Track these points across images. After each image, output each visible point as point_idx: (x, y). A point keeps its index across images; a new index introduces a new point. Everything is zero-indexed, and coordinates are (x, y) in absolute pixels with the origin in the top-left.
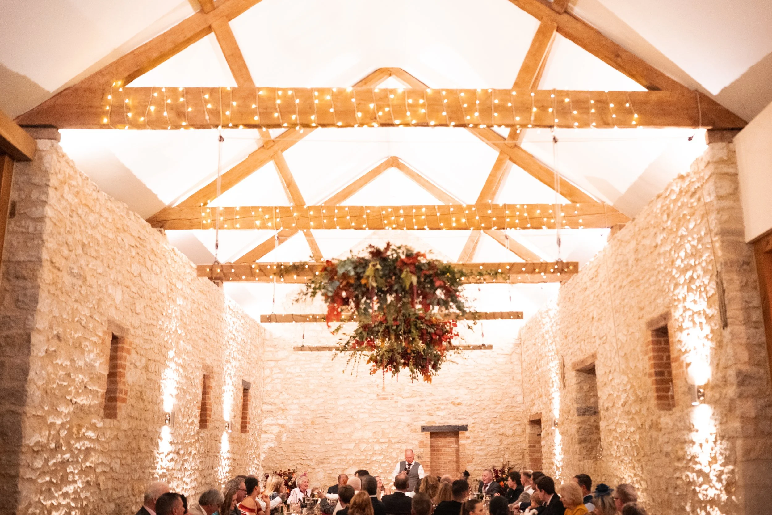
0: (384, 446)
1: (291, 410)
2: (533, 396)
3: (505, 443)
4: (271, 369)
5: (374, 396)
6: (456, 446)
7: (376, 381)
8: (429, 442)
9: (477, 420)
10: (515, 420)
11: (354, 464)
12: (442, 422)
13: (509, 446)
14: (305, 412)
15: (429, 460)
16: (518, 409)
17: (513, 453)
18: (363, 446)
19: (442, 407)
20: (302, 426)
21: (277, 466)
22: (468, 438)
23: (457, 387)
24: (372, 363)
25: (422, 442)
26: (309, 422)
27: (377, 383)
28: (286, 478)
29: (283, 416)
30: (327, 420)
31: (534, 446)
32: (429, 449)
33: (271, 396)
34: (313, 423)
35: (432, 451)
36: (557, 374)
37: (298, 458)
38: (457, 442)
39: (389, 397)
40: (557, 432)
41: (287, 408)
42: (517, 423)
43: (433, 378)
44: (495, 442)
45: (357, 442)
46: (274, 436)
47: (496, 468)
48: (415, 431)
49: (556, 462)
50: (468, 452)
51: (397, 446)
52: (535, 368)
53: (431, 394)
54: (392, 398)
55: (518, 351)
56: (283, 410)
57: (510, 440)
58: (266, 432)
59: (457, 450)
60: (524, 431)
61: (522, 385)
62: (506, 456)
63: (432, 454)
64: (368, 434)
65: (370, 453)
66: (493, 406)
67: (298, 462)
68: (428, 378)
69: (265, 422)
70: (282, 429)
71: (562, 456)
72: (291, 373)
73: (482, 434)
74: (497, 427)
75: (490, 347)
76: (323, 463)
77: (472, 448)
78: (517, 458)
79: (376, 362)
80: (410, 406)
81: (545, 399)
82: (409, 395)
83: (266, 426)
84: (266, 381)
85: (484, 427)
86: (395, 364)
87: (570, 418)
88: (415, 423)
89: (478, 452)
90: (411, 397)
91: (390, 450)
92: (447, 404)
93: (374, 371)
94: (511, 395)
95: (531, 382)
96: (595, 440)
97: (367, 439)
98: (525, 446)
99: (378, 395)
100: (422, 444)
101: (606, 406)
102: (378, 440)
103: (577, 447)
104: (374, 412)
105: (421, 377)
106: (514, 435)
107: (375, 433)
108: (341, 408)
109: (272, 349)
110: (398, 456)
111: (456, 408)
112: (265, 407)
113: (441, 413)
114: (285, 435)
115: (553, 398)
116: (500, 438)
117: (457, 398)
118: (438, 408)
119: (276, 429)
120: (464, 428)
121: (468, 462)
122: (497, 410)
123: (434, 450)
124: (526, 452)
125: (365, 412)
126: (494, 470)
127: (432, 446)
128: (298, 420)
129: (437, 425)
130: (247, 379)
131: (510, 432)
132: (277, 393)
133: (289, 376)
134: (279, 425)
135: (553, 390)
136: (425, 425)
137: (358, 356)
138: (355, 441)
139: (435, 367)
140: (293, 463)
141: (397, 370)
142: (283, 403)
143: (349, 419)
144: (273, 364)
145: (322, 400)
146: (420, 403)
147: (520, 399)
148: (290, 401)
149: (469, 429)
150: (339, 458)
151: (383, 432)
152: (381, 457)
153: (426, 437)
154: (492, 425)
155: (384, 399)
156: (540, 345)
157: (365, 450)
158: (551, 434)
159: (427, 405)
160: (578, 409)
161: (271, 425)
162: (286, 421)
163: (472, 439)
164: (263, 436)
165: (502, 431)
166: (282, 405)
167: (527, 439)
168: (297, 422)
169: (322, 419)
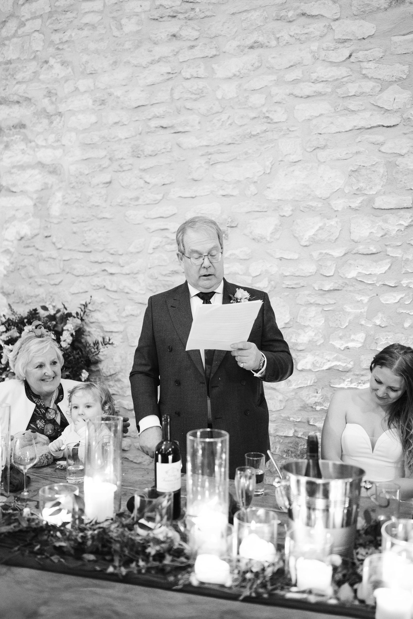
1: (72, 112)
14: (112, 117)
20: (106, 163)
21: (40, 291)
29: (52, 138)
30: (181, 138)
33: (19, 76)
37: (97, 268)
41: (62, 108)
46: (30, 203)
56: (49, 116)
65: (337, 253)
67: (97, 281)
70: (52, 179)
97: (327, 200)
102: (371, 200)
104: (352, 89)
114: (59, 195)
119: (35, 180)
125: (319, 94)
128: (92, 146)
134: (41, 165)
142: (49, 94)
143: (258, 128)
145: (165, 68)
148: (68, 88)
161: (22, 167)
162: (59, 153)
166: (46, 101)
168: (91, 154)
169: (166, 135)
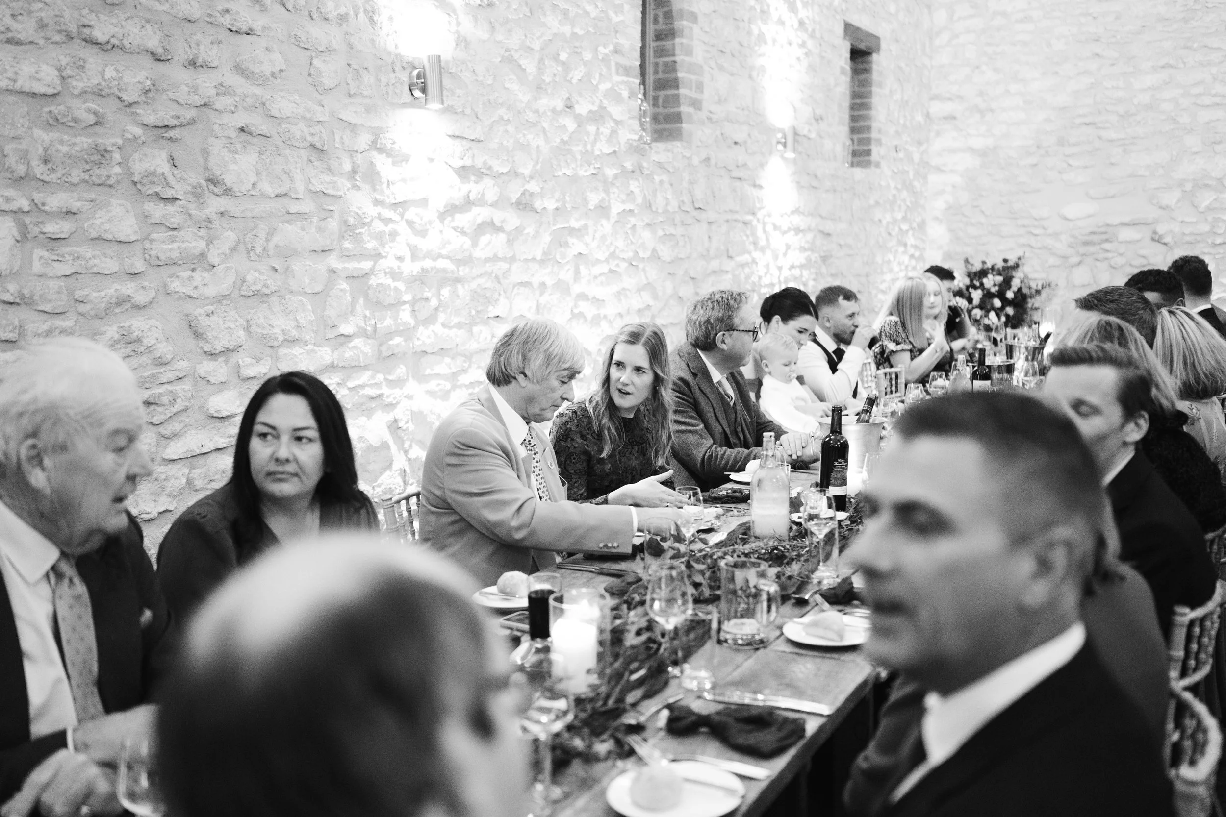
18: (1206, 199)
26: (1053, 139)
28: (999, 279)
34: (1061, 142)
58: (939, 170)
69: (936, 144)
72: (1004, 13)
83: (939, 154)
108: (1144, 98)
112: (937, 108)
132: (967, 70)
133: (998, 21)
138: (1181, 184)
157: (1209, 209)
164: (932, 178)
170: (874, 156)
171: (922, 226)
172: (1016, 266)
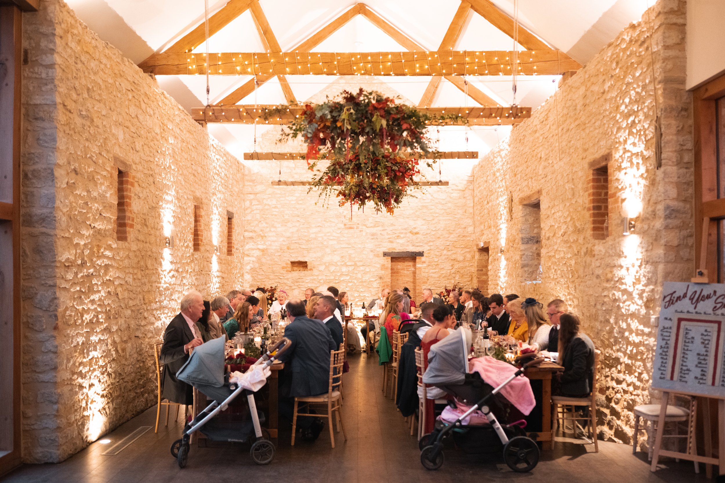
0: (351, 268)
1: (269, 236)
2: (482, 227)
3: (456, 266)
4: (251, 201)
5: (342, 226)
6: (413, 269)
7: (343, 212)
8: (390, 265)
9: (432, 247)
10: (465, 247)
11: (324, 283)
12: (401, 248)
13: (459, 270)
14: (282, 239)
15: (390, 280)
16: (468, 238)
17: (463, 276)
18: (332, 268)
19: (402, 236)
20: (279, 250)
22: (424, 262)
23: (415, 219)
24: (341, 197)
25: (383, 265)
26: (286, 247)
27: (344, 214)
29: (263, 242)
30: (301, 246)
31: (482, 270)
32: (390, 271)
33: (252, 225)
34: (288, 248)
35: (392, 273)
36: (505, 207)
37: (277, 277)
38: (414, 266)
39: (355, 226)
40: (503, 257)
41: (266, 235)
42: (468, 250)
43: (395, 210)
44: (447, 266)
45: (327, 264)
46: (255, 259)
47: (448, 288)
48: (377, 256)
49: (500, 283)
50: (423, 274)
51: (362, 268)
52: (486, 202)
53: (392, 225)
54: (357, 228)
55: (471, 187)
56: (262, 236)
57: (461, 265)
58: (248, 255)
59: (414, 273)
60: (473, 257)
61: (473, 217)
62: (457, 278)
63: (392, 276)
64: (336, 258)
65: (339, 274)
66: (447, 236)
67: (277, 281)
68: (390, 210)
69: (247, 247)
70: (262, 253)
71: (506, 278)
72: (269, 205)
73: (436, 260)
74: (450, 253)
75: (447, 183)
76: (297, 282)
77: (427, 271)
78: (466, 280)
79: (344, 195)
80: (373, 235)
81: (493, 230)
82: (372, 225)
83: (248, 250)
84: (246, 212)
85: (438, 254)
86: (361, 197)
87: (515, 246)
88: (378, 249)
89: (432, 275)
90: (375, 226)
91: (356, 272)
92: (406, 233)
93: (343, 204)
94: (463, 226)
95: (482, 215)
96: (536, 265)
97: (336, 263)
98: (474, 269)
99: (345, 225)
100: (383, 267)
101: (547, 235)
102: (346, 263)
103: (520, 271)
104: (341, 239)
105: (384, 209)
106: (464, 260)
107: (342, 257)
108: (313, 236)
109: (251, 184)
110: (362, 277)
111: (414, 237)
112: (247, 234)
113: (401, 241)
115: (501, 229)
116: (452, 263)
117: (415, 228)
118: (398, 236)
119: (257, 253)
120: (421, 254)
121: (424, 283)
122: (450, 239)
123: (394, 272)
124: (474, 275)
125: (334, 239)
126: (446, 290)
127: (392, 269)
128: (276, 246)
129: (397, 251)
130: (230, 209)
131: (461, 258)
132: (257, 222)
133: (267, 207)
134: (259, 249)
135: (501, 222)
136: (387, 251)
137: (328, 190)
138: (325, 264)
139: (397, 201)
140: (273, 281)
141: (363, 203)
142: (262, 231)
143: (320, 245)
144: (252, 196)
145: (296, 229)
146: (382, 232)
147: (470, 229)
148: (268, 229)
149: (425, 255)
150: (311, 278)
151: (350, 256)
152: (348, 278)
153: (387, 262)
154: (445, 252)
155: (351, 228)
156: (491, 182)
157: (333, 272)
158: (498, 260)
159: (388, 234)
160: (522, 239)
161: (253, 249)
162: (265, 246)
163: (427, 263)
164: (246, 258)
165: (454, 257)
166: (261, 233)
167: (476, 264)
169: (297, 245)
170: (233, 252)
171: (242, 275)
172: (275, 289)
